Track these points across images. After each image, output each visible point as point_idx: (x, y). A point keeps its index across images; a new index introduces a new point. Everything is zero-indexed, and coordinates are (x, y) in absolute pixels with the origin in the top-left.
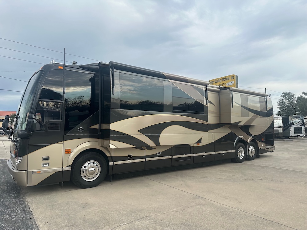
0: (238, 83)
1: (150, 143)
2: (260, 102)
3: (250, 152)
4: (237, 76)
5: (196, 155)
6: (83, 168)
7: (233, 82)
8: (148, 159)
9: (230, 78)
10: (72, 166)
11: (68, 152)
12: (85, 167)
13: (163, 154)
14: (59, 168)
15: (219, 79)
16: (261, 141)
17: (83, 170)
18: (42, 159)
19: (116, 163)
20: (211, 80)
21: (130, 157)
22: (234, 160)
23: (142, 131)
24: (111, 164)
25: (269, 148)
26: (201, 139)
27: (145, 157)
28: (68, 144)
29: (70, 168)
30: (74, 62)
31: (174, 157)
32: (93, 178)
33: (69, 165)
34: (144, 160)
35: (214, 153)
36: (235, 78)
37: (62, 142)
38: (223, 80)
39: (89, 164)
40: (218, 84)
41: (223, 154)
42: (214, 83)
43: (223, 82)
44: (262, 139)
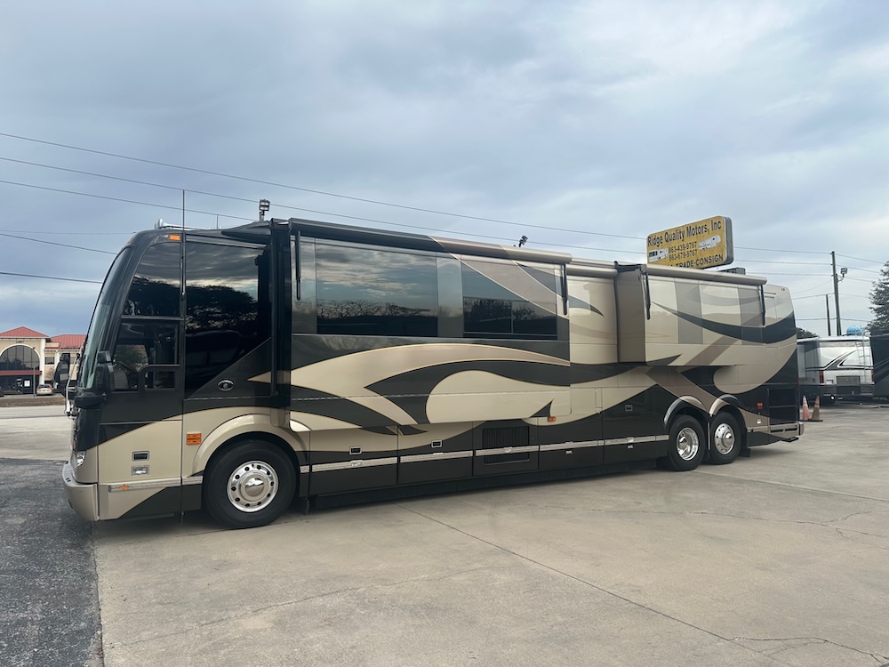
0: (731, 242)
1: (401, 416)
2: (742, 301)
3: (717, 441)
4: (729, 222)
5: (544, 448)
6: (234, 479)
7: (718, 239)
8: (404, 459)
9: (709, 227)
10: (205, 473)
11: (194, 440)
12: (238, 477)
13: (448, 446)
14: (172, 479)
15: (676, 229)
16: (755, 411)
17: (234, 484)
18: (131, 457)
19: (316, 468)
20: (655, 234)
21: (356, 454)
22: (666, 462)
23: (377, 388)
24: (304, 469)
25: (782, 431)
26: (549, 406)
27: (398, 454)
28: (195, 421)
29: (199, 480)
30: (264, 201)
31: (479, 453)
32: (259, 504)
33: (197, 471)
34: (394, 460)
35: (601, 443)
36: (723, 226)
37: (180, 417)
38: (689, 233)
39: (247, 469)
40: (676, 244)
41: (629, 447)
42: (664, 241)
43: (688, 240)
44: (759, 404)
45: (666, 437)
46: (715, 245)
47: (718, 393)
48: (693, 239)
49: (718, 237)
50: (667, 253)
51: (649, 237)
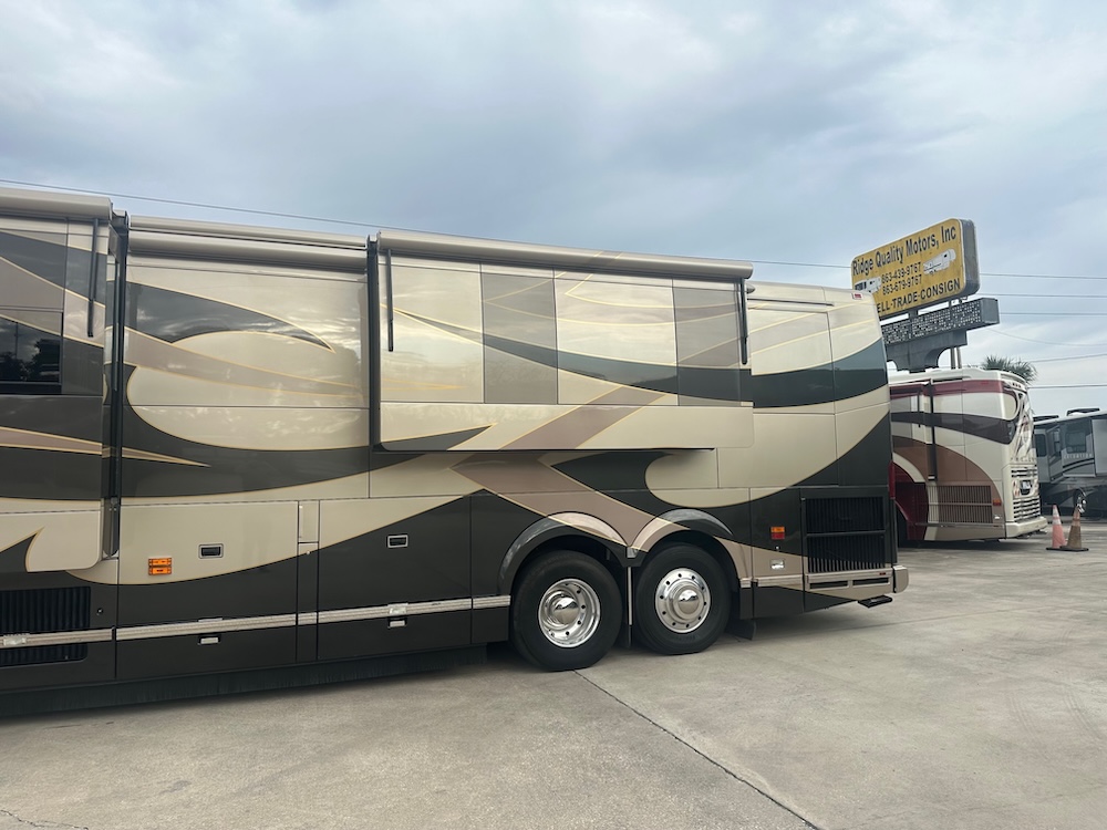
0: (975, 258)
2: (680, 315)
3: (660, 605)
7: (952, 255)
9: (938, 238)
15: (892, 246)
16: (768, 543)
20: (862, 257)
25: (844, 583)
26: (29, 541)
35: (287, 620)
36: (960, 233)
38: (909, 249)
40: (891, 268)
41: (394, 624)
42: (875, 265)
43: (910, 260)
44: (775, 530)
45: (505, 600)
46: (947, 265)
47: (659, 508)
48: (915, 258)
49: (952, 251)
50: (880, 283)
51: (854, 262)
